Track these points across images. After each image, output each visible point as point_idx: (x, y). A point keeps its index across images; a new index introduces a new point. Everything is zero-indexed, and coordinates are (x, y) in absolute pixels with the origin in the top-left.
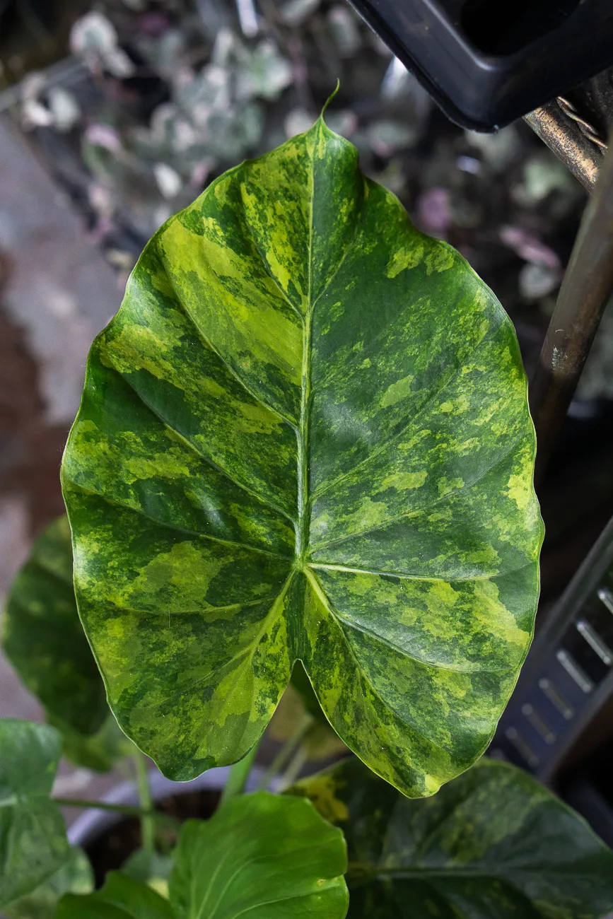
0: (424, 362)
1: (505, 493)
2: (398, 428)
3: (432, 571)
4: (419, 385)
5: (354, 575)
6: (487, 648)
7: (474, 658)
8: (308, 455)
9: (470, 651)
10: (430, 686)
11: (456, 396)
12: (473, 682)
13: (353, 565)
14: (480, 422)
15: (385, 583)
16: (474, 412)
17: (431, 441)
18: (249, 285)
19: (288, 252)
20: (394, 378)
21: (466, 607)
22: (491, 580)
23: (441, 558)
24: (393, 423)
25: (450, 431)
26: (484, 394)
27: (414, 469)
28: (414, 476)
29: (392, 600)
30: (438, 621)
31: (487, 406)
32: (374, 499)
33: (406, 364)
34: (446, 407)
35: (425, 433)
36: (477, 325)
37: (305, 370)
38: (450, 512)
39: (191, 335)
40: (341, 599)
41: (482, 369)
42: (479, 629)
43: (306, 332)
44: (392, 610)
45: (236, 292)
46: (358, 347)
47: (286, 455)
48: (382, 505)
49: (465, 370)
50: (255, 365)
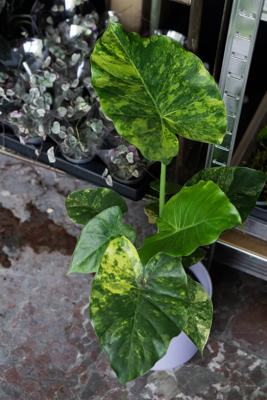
0: (164, 60)
1: (199, 75)
2: (167, 77)
3: (192, 102)
4: (166, 66)
5: (175, 113)
6: (215, 109)
7: (213, 112)
8: (150, 92)
9: (212, 111)
10: (207, 123)
11: (175, 64)
12: (216, 117)
13: (174, 111)
14: (184, 66)
15: (183, 110)
16: (182, 65)
17: (176, 76)
18: (117, 61)
19: (120, 52)
20: (160, 66)
21: (205, 104)
22: (207, 95)
23: (193, 98)
24: (165, 76)
25: (179, 71)
26: (182, 60)
27: (176, 83)
28: (176, 85)
29: (187, 112)
30: (200, 110)
31: (184, 62)
32: (170, 94)
33: (161, 62)
34: (175, 67)
35: (173, 74)
36: (171, 46)
37: (139, 74)
38: (189, 88)
39: (111, 76)
40: (176, 118)
41: (178, 55)
42: (210, 106)
43: (135, 67)
44: (188, 114)
45: (115, 63)
46: (148, 64)
47: (146, 94)
48: (173, 95)
49: (174, 57)
50: (128, 77)
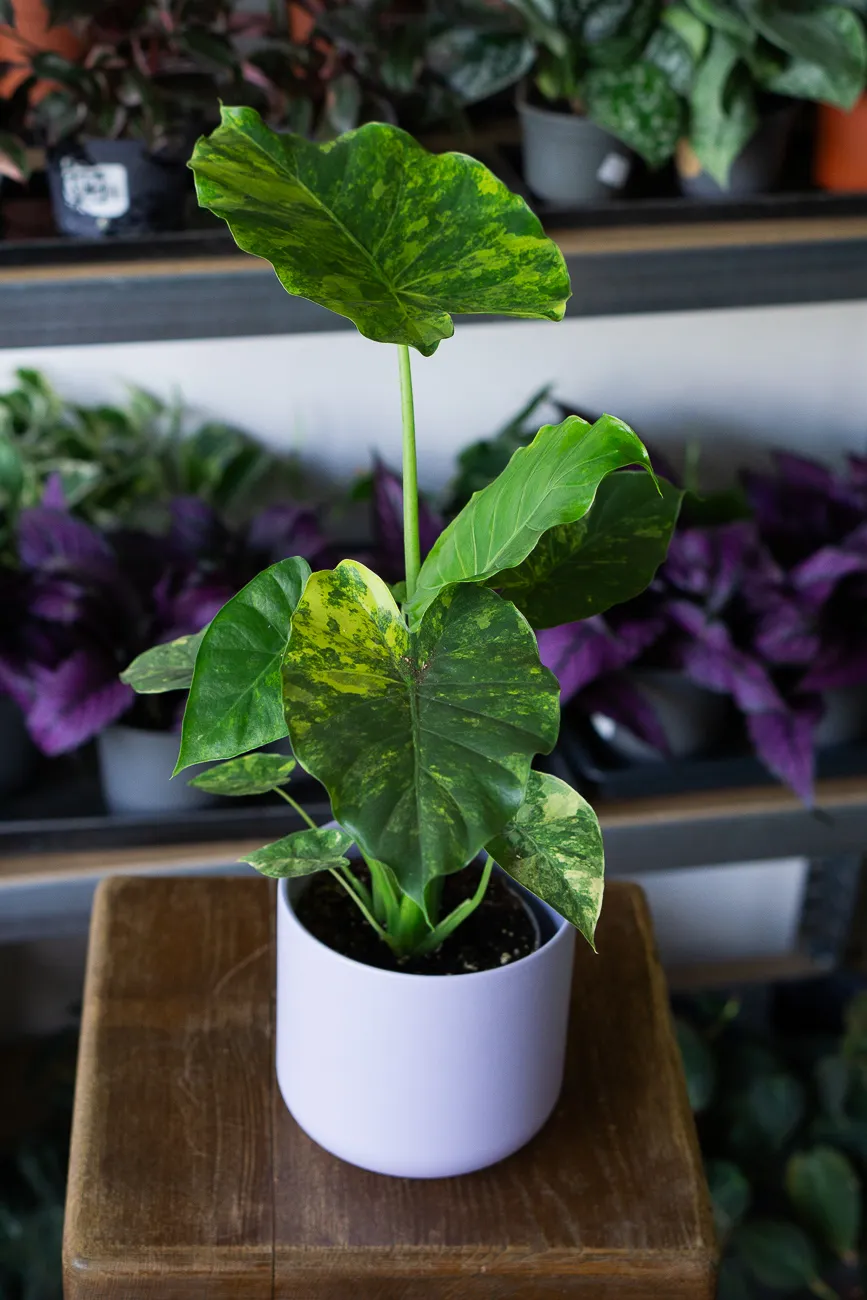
0: (381, 171)
1: (480, 195)
2: (393, 206)
3: (470, 251)
4: (386, 182)
5: (428, 279)
6: (531, 256)
7: (528, 264)
8: (355, 236)
9: (524, 262)
10: (517, 287)
11: (411, 179)
12: (538, 271)
13: (423, 275)
14: (434, 182)
15: (448, 272)
16: (427, 180)
17: (415, 203)
18: (256, 174)
19: (261, 160)
20: (371, 185)
21: (503, 250)
22: (506, 233)
23: (469, 243)
24: (389, 204)
25: (422, 194)
26: (426, 170)
27: (419, 218)
28: (420, 222)
29: (460, 273)
30: (494, 263)
31: (432, 173)
32: (409, 241)
33: (373, 177)
34: (410, 185)
35: (409, 201)
36: (395, 144)
37: (320, 203)
38: (455, 227)
39: (247, 197)
40: (432, 290)
41: (415, 160)
42: (519, 253)
43: (305, 188)
44: (464, 277)
45: (254, 177)
46: (338, 182)
47: (343, 239)
48: (415, 243)
49: (406, 166)
50: (293, 204)
